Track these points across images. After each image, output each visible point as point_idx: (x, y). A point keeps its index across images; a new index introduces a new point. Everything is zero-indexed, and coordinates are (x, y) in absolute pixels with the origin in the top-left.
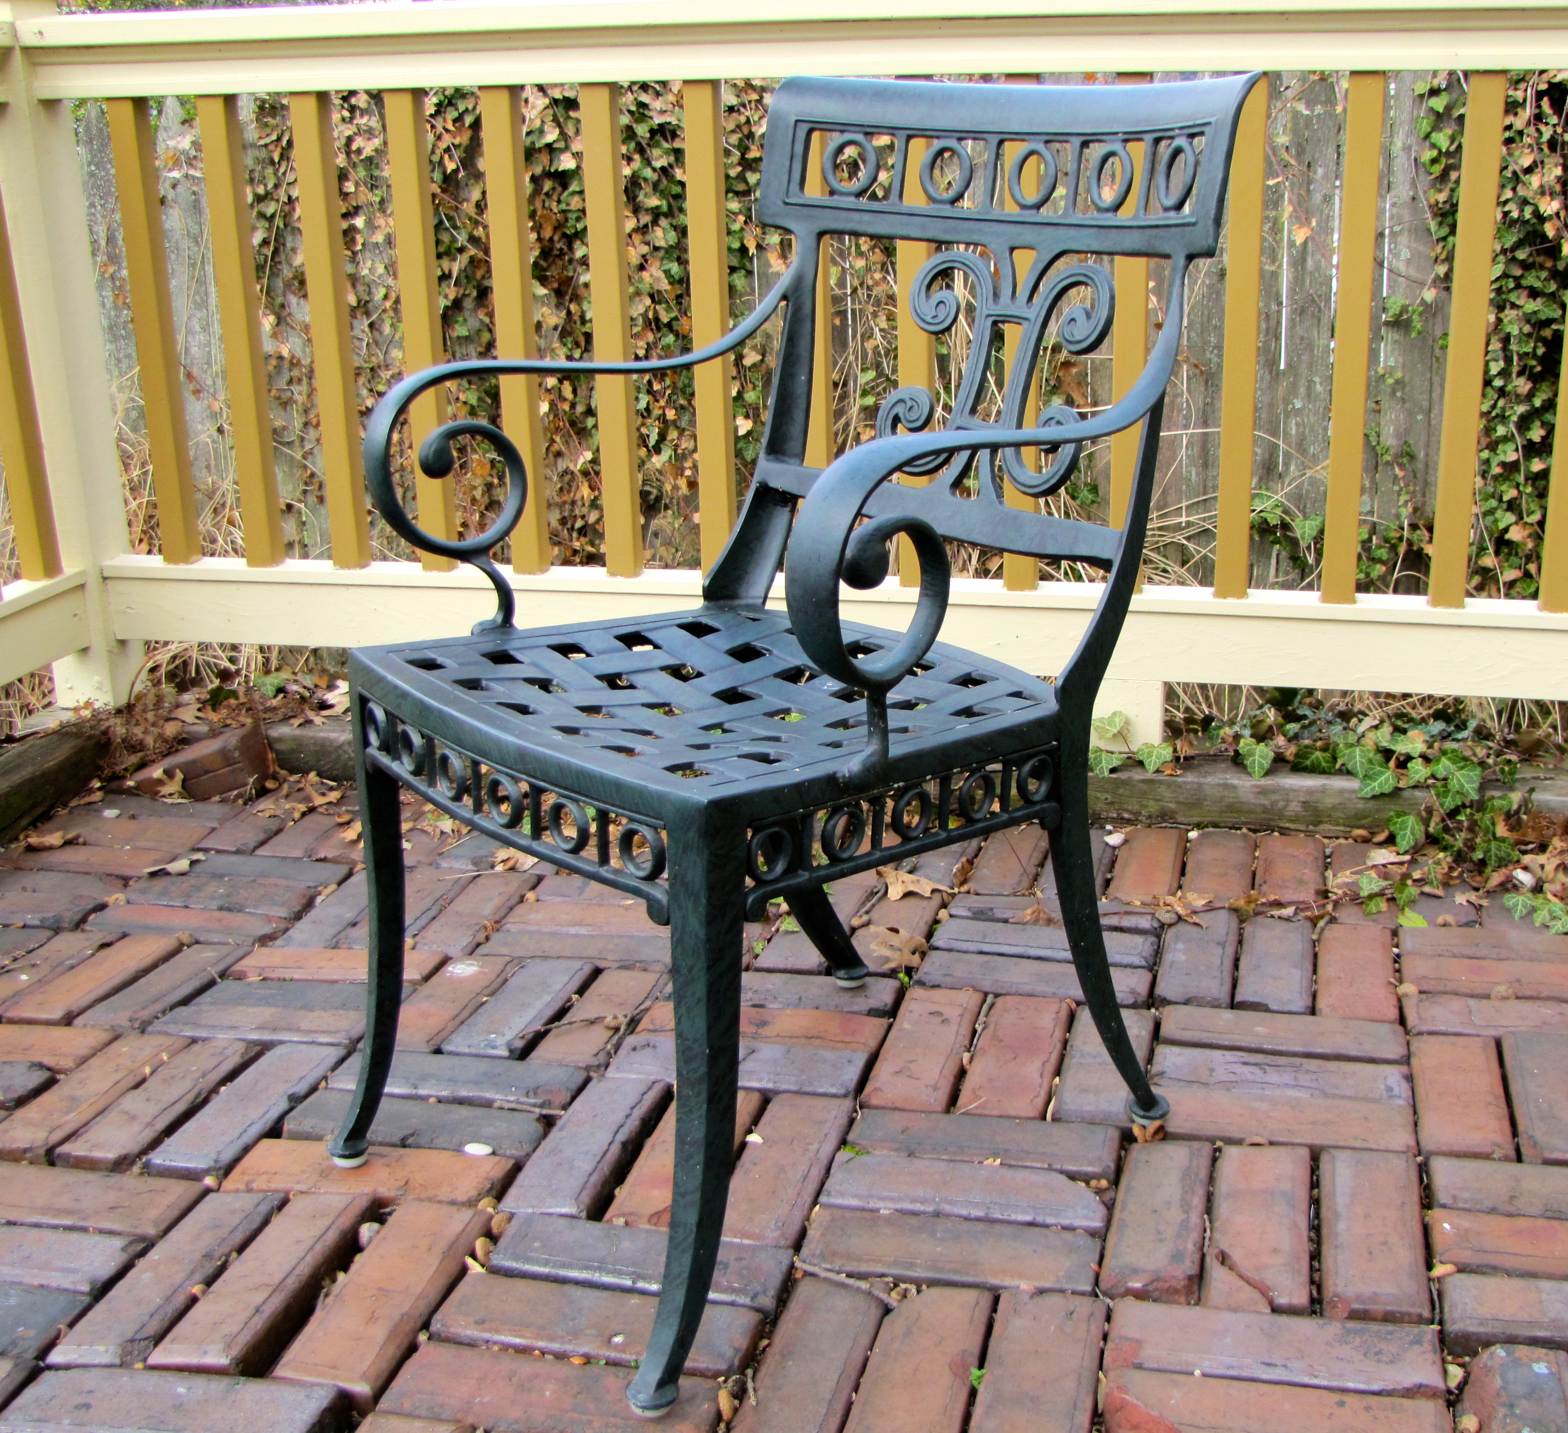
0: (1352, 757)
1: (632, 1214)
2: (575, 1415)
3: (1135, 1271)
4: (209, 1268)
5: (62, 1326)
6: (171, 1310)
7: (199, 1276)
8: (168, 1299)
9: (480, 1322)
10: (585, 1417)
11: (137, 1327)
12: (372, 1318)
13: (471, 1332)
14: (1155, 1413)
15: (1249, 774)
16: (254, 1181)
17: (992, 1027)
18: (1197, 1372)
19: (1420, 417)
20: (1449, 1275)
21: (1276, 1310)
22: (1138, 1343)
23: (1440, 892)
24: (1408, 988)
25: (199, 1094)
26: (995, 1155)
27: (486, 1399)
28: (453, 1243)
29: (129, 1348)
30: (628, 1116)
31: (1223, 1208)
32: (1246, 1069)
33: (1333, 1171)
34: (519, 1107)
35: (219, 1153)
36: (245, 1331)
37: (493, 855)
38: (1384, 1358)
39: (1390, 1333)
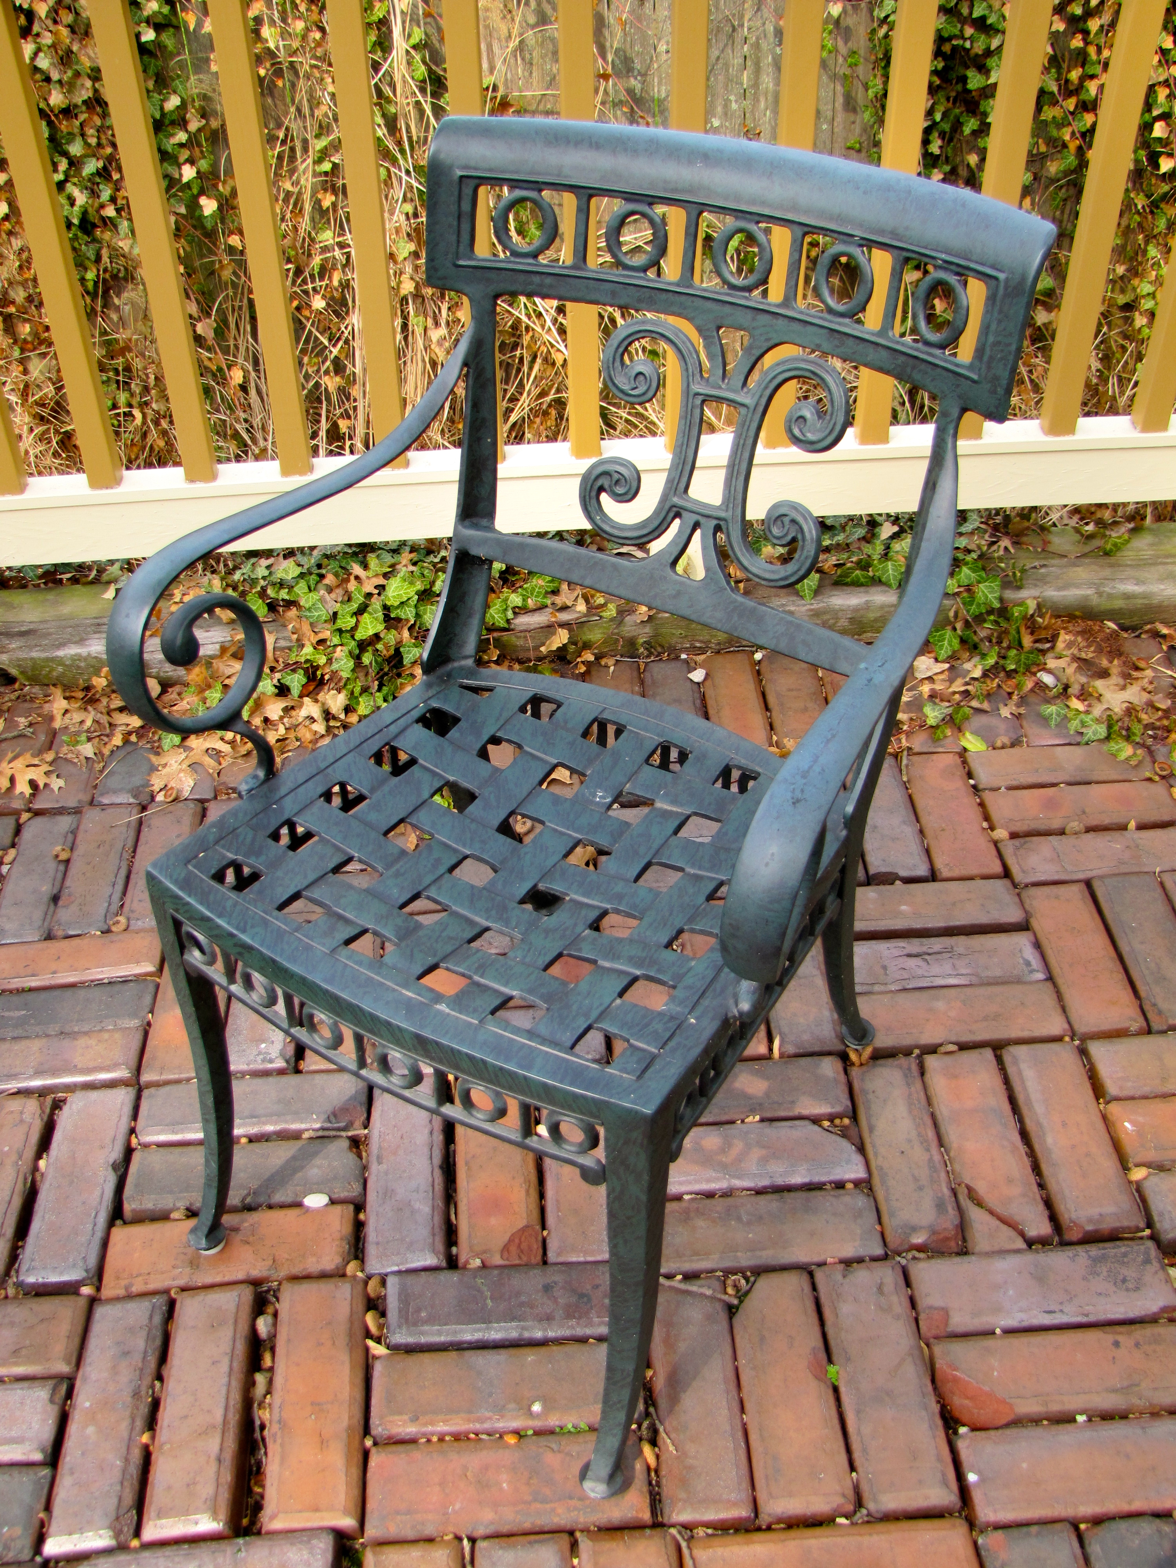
0: (885, 570)
1: (485, 1252)
2: (539, 1505)
3: (914, 1229)
4: (144, 1410)
5: (42, 1515)
6: (134, 1470)
7: (139, 1423)
8: (127, 1460)
9: (415, 1419)
10: (548, 1506)
11: (115, 1501)
12: (323, 1443)
13: (410, 1430)
14: (986, 1388)
15: (802, 597)
16: (131, 1285)
17: (688, 946)
18: (998, 1331)
19: (825, 127)
20: (1145, 1178)
21: (1030, 1243)
22: (945, 1312)
23: (986, 706)
24: (1001, 833)
25: (26, 1179)
26: (753, 1111)
27: (458, 1506)
28: (351, 1329)
29: (118, 1527)
30: (431, 1133)
31: (952, 1134)
32: (912, 963)
33: (1020, 1073)
34: (326, 1133)
35: (84, 1259)
36: (221, 1489)
37: (148, 784)
38: (1131, 1286)
39: (1125, 1255)
